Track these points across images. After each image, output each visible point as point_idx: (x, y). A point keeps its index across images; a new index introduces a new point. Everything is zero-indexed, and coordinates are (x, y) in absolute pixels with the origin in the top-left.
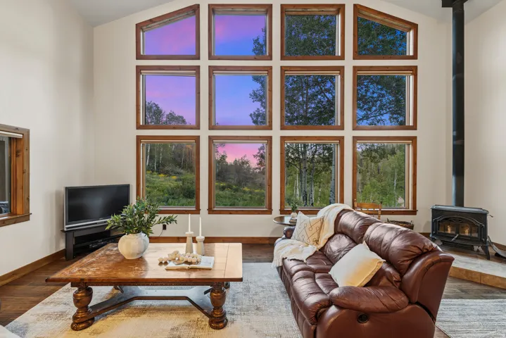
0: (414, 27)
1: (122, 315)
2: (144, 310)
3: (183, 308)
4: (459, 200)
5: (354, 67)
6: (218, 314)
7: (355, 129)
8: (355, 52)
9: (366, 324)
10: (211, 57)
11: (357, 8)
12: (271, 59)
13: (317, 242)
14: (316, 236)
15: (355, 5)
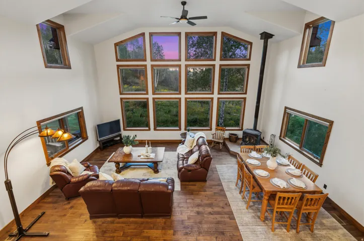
0: (251, 44)
1: (128, 170)
2: (134, 168)
3: (146, 168)
4: (255, 128)
5: (220, 65)
6: (156, 170)
7: (219, 94)
8: (221, 57)
9: (190, 173)
10: (152, 60)
11: (223, 34)
12: (180, 61)
13: (191, 147)
14: (191, 145)
15: (222, 32)
